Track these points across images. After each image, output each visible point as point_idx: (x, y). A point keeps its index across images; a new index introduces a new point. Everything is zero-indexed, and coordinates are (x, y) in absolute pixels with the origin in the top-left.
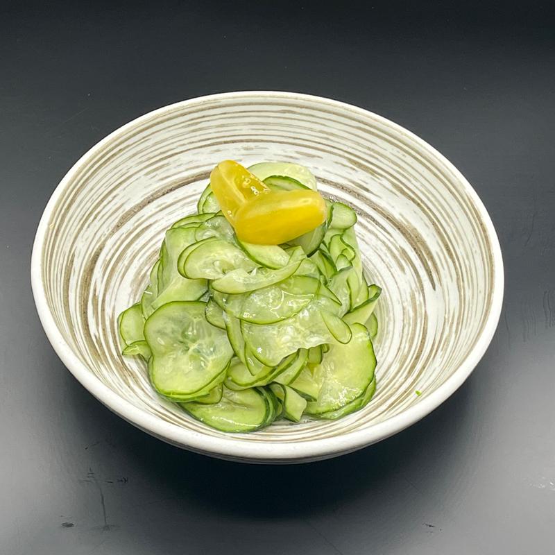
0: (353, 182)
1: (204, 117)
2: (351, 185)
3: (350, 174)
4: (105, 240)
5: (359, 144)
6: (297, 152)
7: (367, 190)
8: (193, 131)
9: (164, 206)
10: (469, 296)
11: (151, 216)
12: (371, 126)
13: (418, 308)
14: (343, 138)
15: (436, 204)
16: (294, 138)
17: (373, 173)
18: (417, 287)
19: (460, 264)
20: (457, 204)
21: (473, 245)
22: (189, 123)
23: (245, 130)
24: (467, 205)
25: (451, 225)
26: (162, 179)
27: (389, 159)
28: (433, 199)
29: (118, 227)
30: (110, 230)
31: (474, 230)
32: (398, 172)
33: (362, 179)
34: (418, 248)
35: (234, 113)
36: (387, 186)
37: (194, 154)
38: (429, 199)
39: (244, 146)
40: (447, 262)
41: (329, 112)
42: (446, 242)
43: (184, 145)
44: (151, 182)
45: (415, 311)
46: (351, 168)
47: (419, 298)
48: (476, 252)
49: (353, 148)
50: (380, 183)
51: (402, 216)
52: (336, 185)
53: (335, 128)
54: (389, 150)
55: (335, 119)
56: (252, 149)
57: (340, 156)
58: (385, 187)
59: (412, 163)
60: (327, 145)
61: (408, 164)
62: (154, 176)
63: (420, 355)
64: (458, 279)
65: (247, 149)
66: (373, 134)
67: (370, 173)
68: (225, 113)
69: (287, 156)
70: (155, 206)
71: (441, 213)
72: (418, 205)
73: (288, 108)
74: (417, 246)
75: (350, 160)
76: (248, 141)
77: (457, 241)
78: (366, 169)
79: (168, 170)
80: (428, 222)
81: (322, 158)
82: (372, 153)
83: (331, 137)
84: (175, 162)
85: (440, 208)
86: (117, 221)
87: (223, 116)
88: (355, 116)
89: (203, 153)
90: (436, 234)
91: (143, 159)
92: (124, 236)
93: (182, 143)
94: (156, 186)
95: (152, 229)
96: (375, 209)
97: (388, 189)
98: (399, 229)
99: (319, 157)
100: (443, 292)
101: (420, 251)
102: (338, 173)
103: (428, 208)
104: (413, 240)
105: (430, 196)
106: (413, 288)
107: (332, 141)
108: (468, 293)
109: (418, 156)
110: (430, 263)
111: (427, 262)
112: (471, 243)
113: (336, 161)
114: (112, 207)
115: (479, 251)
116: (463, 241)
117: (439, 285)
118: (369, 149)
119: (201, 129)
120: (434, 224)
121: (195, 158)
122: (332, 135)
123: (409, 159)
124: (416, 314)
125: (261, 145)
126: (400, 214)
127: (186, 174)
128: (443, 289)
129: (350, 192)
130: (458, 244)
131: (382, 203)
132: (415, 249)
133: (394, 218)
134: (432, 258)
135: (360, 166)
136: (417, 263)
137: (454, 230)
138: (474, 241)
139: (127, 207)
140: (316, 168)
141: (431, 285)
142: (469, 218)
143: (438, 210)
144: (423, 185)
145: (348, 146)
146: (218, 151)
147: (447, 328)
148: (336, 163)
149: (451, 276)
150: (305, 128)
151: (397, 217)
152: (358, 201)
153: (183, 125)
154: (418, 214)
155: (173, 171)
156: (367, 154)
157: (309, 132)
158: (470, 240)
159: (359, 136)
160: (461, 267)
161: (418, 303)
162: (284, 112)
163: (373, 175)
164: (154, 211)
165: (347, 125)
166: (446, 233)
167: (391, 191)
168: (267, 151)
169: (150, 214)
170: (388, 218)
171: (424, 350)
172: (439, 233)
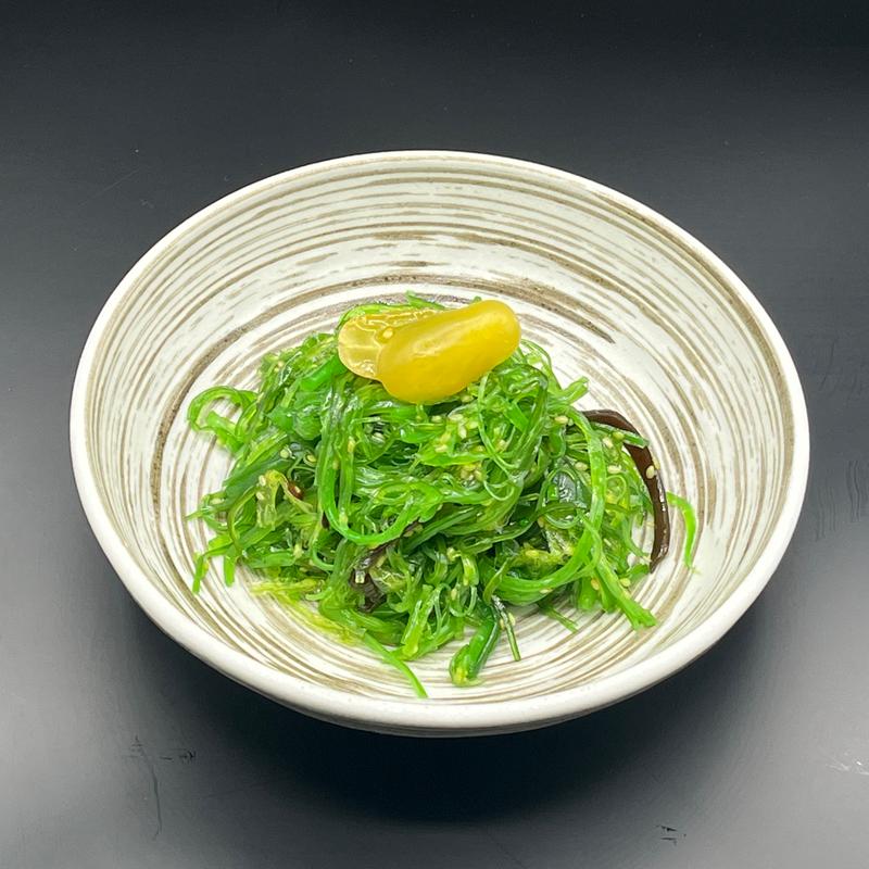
0: (398, 264)
1: (165, 280)
2: (396, 270)
3: (387, 254)
4: (159, 530)
5: (381, 206)
6: (300, 264)
7: (423, 264)
8: (160, 309)
9: (180, 440)
10: (684, 322)
11: (177, 464)
12: (391, 171)
13: (609, 379)
14: (355, 209)
15: (542, 229)
16: (287, 246)
17: (419, 235)
18: (582, 352)
19: (632, 289)
20: (580, 212)
21: (641, 253)
22: (153, 299)
23: (220, 269)
24: (601, 206)
25: (584, 245)
26: (157, 403)
27: (437, 205)
28: (533, 226)
29: (156, 501)
30: (153, 513)
31: (632, 232)
32: (456, 216)
33: (408, 252)
34: (548, 301)
35: (197, 253)
36: (449, 244)
37: (174, 343)
38: (526, 229)
39: (229, 293)
40: (607, 297)
41: (323, 182)
42: (590, 272)
43: (158, 336)
44: (148, 413)
45: (607, 384)
46: (384, 246)
47: (599, 366)
48: (654, 260)
49: (376, 216)
50: (437, 245)
51: (496, 273)
52: (374, 281)
53: (340, 202)
54: (430, 192)
55: (335, 189)
56: (238, 293)
57: (361, 237)
58: (447, 246)
59: (476, 192)
60: (337, 231)
61: (470, 197)
62: (148, 404)
63: (669, 434)
64: (644, 310)
65: (233, 296)
66: (398, 181)
67: (416, 238)
68: (188, 260)
69: (287, 278)
70: (172, 447)
71: (556, 238)
72: (513, 245)
73: (264, 207)
74: (545, 300)
75: (379, 236)
76: (228, 284)
77: (608, 263)
78: (407, 236)
79: (156, 385)
80: (542, 260)
81: (336, 253)
82: (406, 209)
83: (337, 218)
84: (158, 368)
85: (551, 232)
86: (149, 493)
87: (186, 266)
88: (361, 169)
89: (183, 335)
90: (562, 269)
91: (126, 386)
92: (170, 510)
93: (153, 336)
94: (157, 416)
95: (189, 480)
96: (449, 284)
97: (453, 247)
98: (501, 292)
99: (332, 254)
100: (631, 338)
101: (553, 304)
102: (369, 262)
103: (531, 241)
104: (532, 295)
105: (526, 224)
106: (579, 358)
107: (340, 222)
108: (680, 318)
109: (481, 179)
110: (579, 312)
111: (575, 315)
112: (637, 254)
113: (357, 247)
114: (134, 478)
115: (659, 256)
116: (617, 256)
117: (617, 333)
118: (400, 205)
119: (168, 301)
120: (552, 257)
121: (178, 347)
122: (339, 212)
123: (468, 190)
124: (612, 388)
125: (246, 280)
126: (491, 271)
127: (179, 378)
128: (627, 335)
129: (401, 279)
130: (611, 265)
131: (455, 270)
132: (543, 306)
133: (485, 281)
134: (578, 304)
135: (396, 235)
136: (559, 321)
137: (593, 250)
138: (640, 248)
139: (148, 468)
140: (335, 272)
141: (603, 340)
142: (613, 222)
143: (550, 236)
144: (507, 215)
145: (367, 216)
146: (200, 319)
147: (681, 379)
148: (360, 249)
149: (629, 312)
150: (298, 223)
151: (489, 277)
152: (418, 285)
153: (146, 308)
154: (518, 258)
155: (164, 382)
156: (401, 214)
157: (305, 226)
158: (631, 250)
159: (378, 196)
160: (637, 292)
161: (602, 372)
162: (261, 215)
163: (421, 239)
164: (175, 452)
165: (355, 188)
166: (581, 260)
167: (460, 247)
168: (259, 284)
169: (174, 460)
170: (475, 286)
171: (668, 424)
172: (568, 265)
